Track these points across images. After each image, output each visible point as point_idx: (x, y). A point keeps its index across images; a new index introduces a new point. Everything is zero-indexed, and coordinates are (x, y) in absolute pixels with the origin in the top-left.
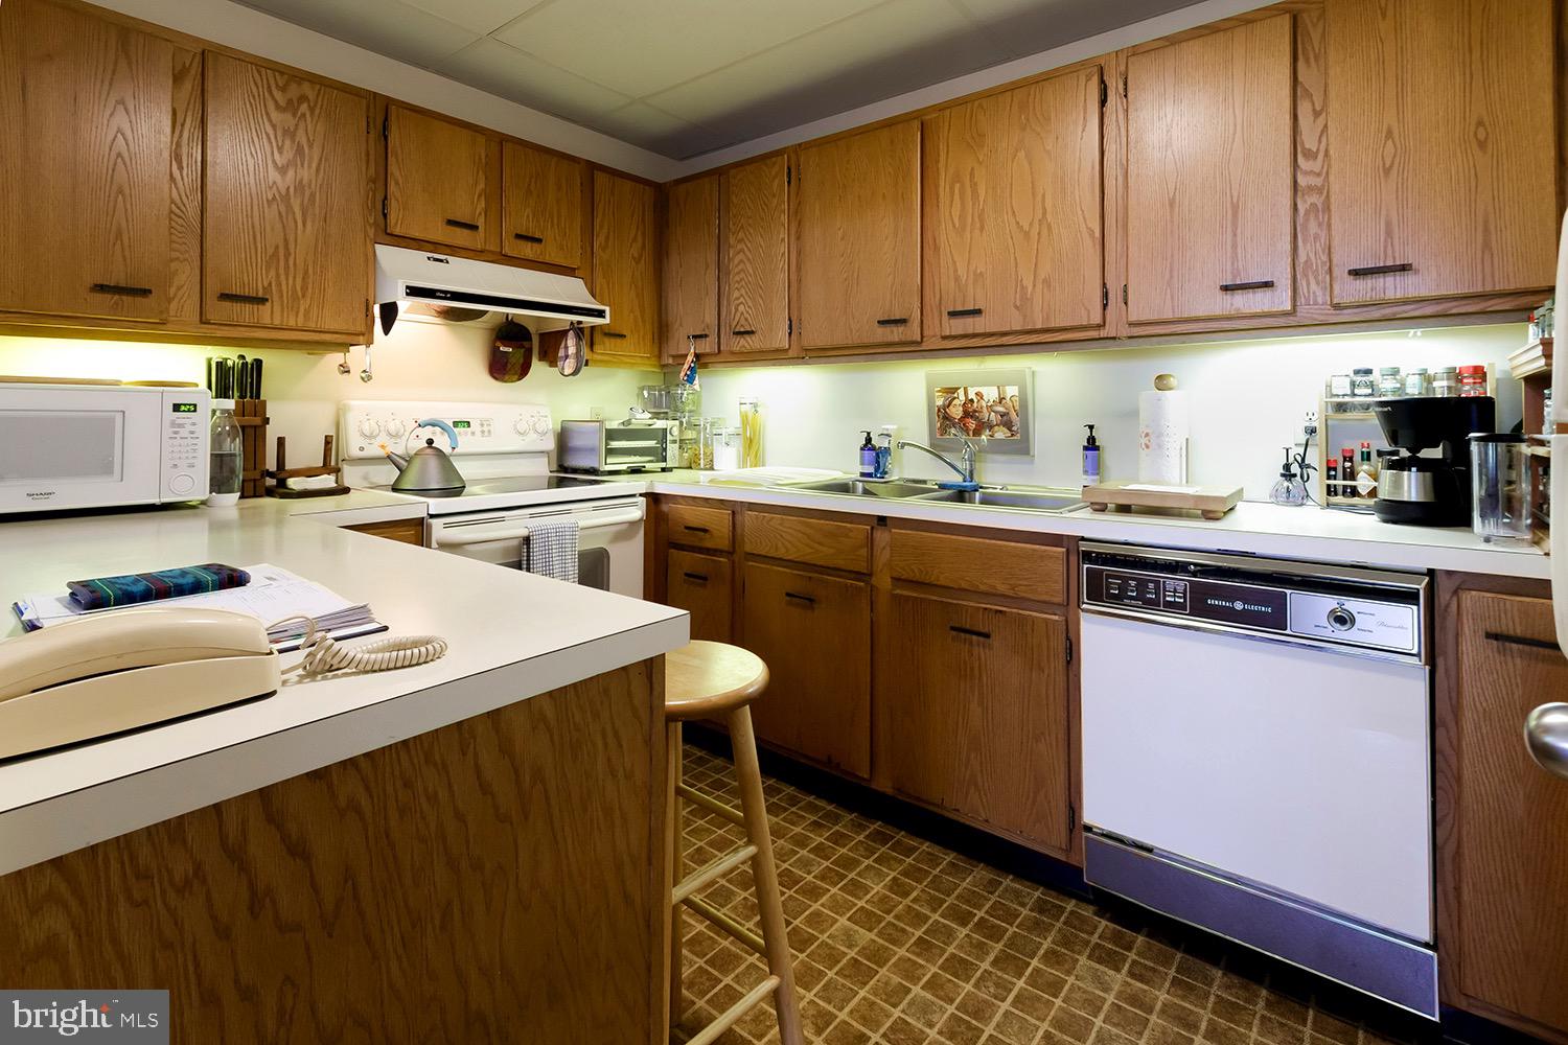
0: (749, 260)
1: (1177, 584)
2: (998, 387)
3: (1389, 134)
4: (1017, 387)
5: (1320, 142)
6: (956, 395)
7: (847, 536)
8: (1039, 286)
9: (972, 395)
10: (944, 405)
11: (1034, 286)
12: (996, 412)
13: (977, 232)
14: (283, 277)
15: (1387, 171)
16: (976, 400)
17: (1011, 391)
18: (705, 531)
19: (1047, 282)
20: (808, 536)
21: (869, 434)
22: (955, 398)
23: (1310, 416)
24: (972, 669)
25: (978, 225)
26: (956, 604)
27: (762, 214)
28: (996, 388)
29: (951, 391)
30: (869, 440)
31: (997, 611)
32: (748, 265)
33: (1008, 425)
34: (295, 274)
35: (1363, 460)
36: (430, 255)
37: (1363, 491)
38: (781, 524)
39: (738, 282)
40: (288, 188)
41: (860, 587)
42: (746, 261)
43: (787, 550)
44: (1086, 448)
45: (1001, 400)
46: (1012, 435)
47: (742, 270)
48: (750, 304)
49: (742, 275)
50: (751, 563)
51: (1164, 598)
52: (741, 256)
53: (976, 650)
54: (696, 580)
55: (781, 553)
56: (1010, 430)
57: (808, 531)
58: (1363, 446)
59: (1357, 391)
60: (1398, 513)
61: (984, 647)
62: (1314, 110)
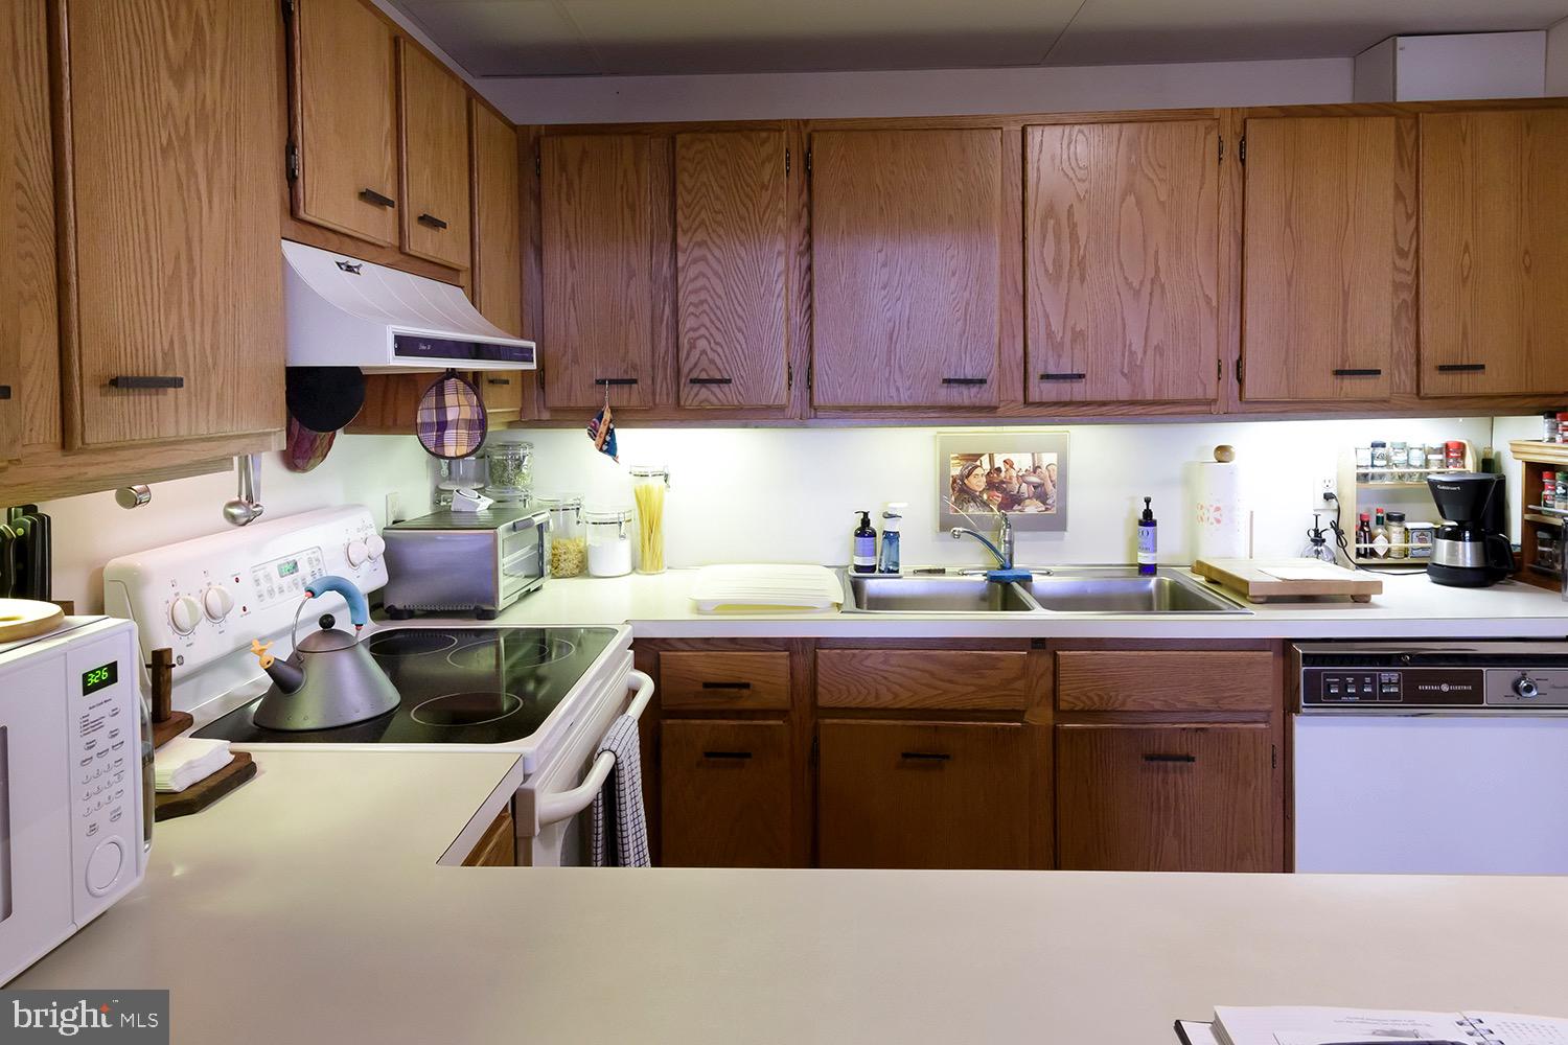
0: (716, 273)
1: (1390, 675)
2: (1033, 454)
3: (1467, 247)
4: (1056, 455)
5: (1411, 243)
6: (978, 463)
7: (994, 668)
8: (1150, 352)
9: (999, 463)
10: (962, 475)
11: (1145, 352)
12: (1028, 483)
13: (1076, 281)
14: (187, 324)
15: (1465, 280)
16: (1003, 469)
17: (1049, 459)
18: (746, 686)
19: (1159, 350)
20: (932, 674)
21: (866, 514)
22: (977, 467)
23: (1327, 483)
24: (1167, 798)
25: (1078, 273)
26: (1146, 730)
27: (743, 211)
28: (1030, 455)
29: (973, 458)
30: (866, 522)
31: (1197, 729)
32: (715, 281)
33: (1041, 495)
34: (203, 316)
35: (1377, 524)
36: (343, 259)
37: (1381, 552)
38: (885, 662)
39: (696, 306)
40: (188, 117)
41: (1017, 728)
42: (710, 274)
43: (896, 695)
44: (1141, 523)
45: (1036, 469)
46: (1047, 509)
47: (704, 288)
48: (719, 338)
49: (703, 295)
50: (828, 721)
51: (1381, 690)
52: (701, 267)
53: (1171, 776)
54: (730, 760)
55: (886, 700)
56: (1044, 503)
57: (929, 667)
58: (1378, 511)
59: (1375, 463)
60: (1451, 577)
61: (1181, 773)
62: (1407, 213)
